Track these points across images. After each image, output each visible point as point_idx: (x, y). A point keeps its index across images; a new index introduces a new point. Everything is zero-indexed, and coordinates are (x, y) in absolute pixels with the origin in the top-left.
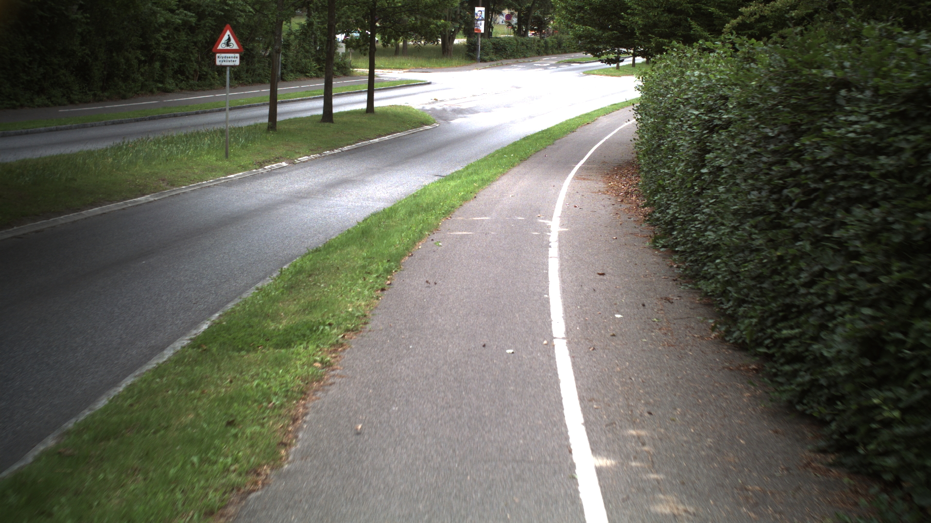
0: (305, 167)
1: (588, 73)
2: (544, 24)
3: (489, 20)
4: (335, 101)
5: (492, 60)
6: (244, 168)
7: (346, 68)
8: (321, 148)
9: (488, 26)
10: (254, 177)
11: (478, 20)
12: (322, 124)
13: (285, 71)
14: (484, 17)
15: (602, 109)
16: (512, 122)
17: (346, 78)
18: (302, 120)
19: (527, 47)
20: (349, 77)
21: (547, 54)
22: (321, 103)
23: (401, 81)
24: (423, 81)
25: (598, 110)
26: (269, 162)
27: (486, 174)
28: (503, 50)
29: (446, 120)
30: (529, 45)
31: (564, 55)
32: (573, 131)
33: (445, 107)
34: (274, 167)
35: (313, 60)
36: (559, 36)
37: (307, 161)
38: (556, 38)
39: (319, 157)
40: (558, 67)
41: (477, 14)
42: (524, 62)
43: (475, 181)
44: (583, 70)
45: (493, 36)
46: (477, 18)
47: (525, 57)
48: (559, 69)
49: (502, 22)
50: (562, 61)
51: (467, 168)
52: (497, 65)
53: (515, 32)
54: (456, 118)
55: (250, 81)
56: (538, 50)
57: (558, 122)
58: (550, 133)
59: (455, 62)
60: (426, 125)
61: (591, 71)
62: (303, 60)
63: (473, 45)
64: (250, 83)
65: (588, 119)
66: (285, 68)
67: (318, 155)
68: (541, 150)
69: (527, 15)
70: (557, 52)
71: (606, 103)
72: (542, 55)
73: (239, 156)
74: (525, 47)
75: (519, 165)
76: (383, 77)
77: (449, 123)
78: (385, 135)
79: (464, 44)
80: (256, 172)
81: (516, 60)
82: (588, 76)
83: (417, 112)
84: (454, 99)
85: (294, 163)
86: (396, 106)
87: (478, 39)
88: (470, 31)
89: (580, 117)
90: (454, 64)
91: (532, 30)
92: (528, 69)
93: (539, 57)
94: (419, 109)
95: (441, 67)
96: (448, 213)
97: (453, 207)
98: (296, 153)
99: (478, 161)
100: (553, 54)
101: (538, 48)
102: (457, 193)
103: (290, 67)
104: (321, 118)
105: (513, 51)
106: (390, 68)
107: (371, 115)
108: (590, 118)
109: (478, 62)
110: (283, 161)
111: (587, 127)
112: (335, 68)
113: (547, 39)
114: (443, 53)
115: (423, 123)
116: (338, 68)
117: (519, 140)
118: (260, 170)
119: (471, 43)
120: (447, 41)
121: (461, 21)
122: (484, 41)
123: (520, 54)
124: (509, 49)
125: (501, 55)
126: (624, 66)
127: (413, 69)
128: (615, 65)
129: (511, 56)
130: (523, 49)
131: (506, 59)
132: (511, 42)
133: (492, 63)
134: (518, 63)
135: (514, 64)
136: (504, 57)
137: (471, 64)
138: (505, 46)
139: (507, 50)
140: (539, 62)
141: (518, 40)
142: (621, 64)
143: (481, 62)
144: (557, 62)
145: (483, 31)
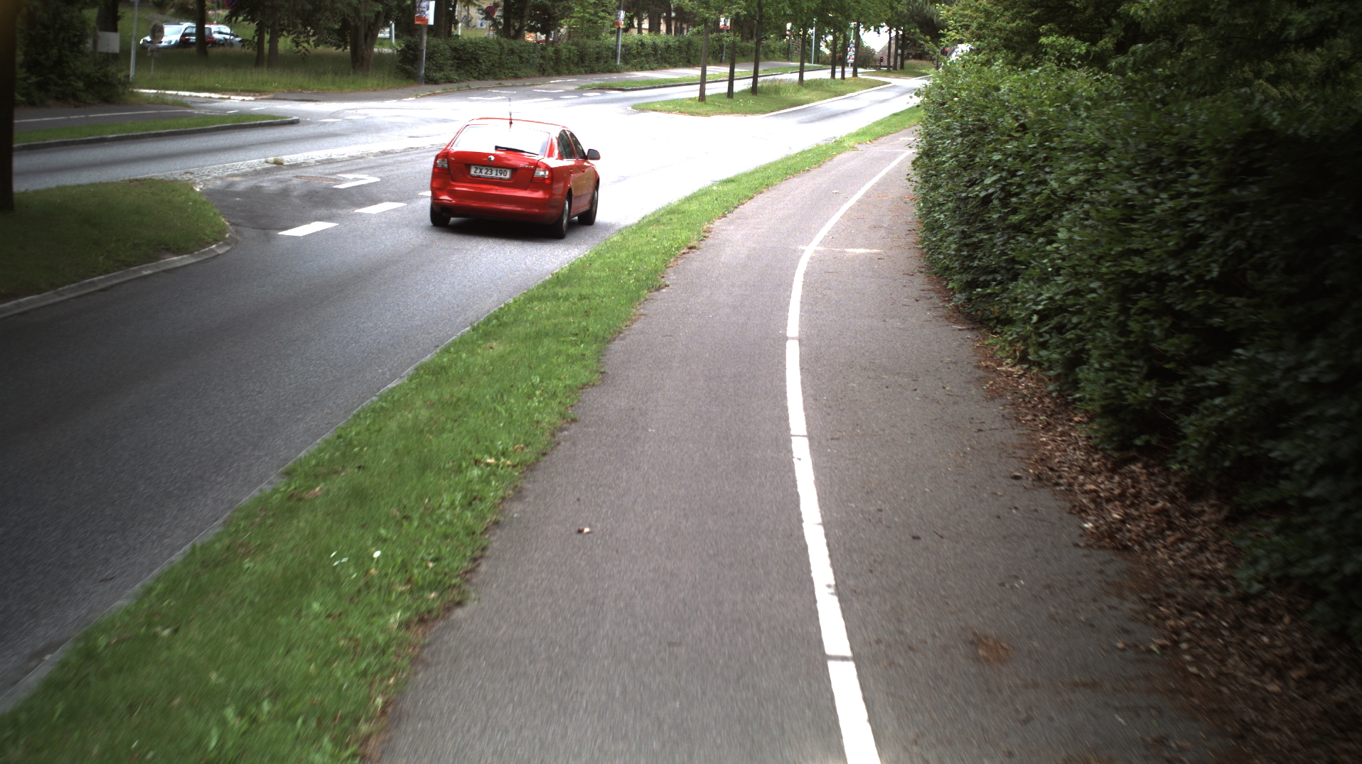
1: (641, 108)
5: (449, 81)
19: (521, 58)
21: (559, 73)
23: (229, 117)
28: (473, 61)
30: (525, 55)
31: (590, 75)
36: (582, 42)
40: (581, 96)
42: (512, 86)
44: (632, 104)
45: (455, 35)
47: (516, 77)
48: (583, 99)
50: (588, 86)
52: (459, 90)
53: (498, 30)
56: (541, 65)
59: (370, 82)
61: (647, 104)
63: (412, 50)
70: (577, 70)
72: (549, 75)
74: (516, 59)
81: (497, 82)
82: (642, 115)
87: (421, 38)
91: (529, 31)
92: (521, 98)
93: (543, 79)
100: (571, 73)
101: (542, 61)
105: (493, 65)
109: (419, 84)
112: (81, 85)
113: (561, 46)
114: (351, 65)
119: (408, 48)
120: (364, 41)
122: (435, 41)
123: (507, 72)
124: (484, 61)
125: (468, 71)
126: (712, 96)
127: (284, 92)
128: (697, 94)
129: (488, 74)
130: (512, 62)
131: (479, 79)
132: (490, 46)
133: (449, 86)
134: (501, 86)
135: (493, 88)
136: (475, 75)
137: (406, 86)
138: (477, 54)
139: (480, 63)
140: (542, 86)
141: (505, 45)
142: (708, 93)
143: (426, 83)
144: (577, 87)
145: (431, 22)
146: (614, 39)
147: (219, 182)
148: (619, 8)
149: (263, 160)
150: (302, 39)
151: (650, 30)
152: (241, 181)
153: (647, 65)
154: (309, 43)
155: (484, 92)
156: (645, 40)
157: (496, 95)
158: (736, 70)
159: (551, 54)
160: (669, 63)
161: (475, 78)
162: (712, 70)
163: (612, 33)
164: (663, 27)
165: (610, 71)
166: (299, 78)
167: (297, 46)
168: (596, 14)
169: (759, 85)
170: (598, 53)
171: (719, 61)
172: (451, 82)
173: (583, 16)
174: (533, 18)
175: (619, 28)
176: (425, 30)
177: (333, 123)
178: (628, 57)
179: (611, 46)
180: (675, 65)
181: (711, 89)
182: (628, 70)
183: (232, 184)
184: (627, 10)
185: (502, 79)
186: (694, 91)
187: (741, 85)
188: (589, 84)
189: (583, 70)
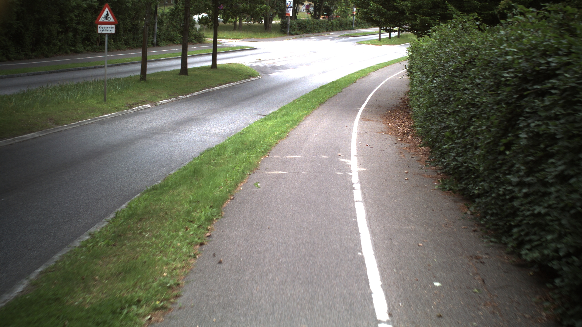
0: (163, 108)
1: (359, 43)
2: (331, 11)
3: (296, 8)
4: (189, 60)
5: (297, 34)
6: (117, 109)
7: (200, 38)
8: (177, 93)
9: (295, 12)
10: (124, 116)
11: (288, 8)
12: (180, 76)
13: (159, 39)
14: (292, 6)
15: (371, 67)
16: (312, 75)
17: (200, 44)
18: (167, 73)
19: (320, 25)
20: (202, 44)
21: (333, 31)
22: (179, 62)
23: (237, 47)
24: (251, 47)
25: (369, 68)
26: (137, 104)
27: (296, 115)
28: (304, 27)
29: (267, 73)
30: (321, 25)
31: (344, 31)
32: (354, 82)
33: (266, 64)
34: (140, 108)
35: (178, 33)
36: (341, 19)
37: (165, 104)
38: (339, 20)
39: (175, 100)
40: (340, 39)
41: (287, 4)
42: (318, 35)
43: (287, 122)
44: (357, 41)
45: (298, 18)
46: (288, 6)
47: (319, 32)
48: (341, 40)
49: (303, 10)
50: (343, 35)
51: (281, 110)
52: (301, 37)
53: (312, 16)
54: (274, 72)
55: (136, 46)
57: (343, 76)
58: (338, 84)
59: (272, 35)
60: (253, 77)
61: (361, 41)
62: (172, 33)
63: (285, 24)
64: (135, 47)
65: (363, 74)
66: (159, 37)
67: (175, 99)
68: (334, 96)
69: (320, 6)
70: (339, 29)
71: (374, 63)
72: (330, 31)
73: (115, 100)
74: (318, 26)
75: (319, 108)
76: (225, 44)
77: (269, 76)
78: (224, 84)
79: (279, 24)
80: (126, 112)
81: (313, 34)
82: (360, 45)
83: (247, 68)
84: (272, 59)
85: (156, 105)
86: (232, 64)
87: (288, 20)
88: (282, 15)
89: (357, 72)
90: (272, 36)
91: (323, 15)
92: (321, 39)
93: (327, 32)
94: (248, 66)
95: (263, 37)
96: (266, 151)
97: (270, 146)
98: (158, 97)
99: (289, 104)
100: (337, 30)
101: (327, 27)
102: (274, 132)
103: (163, 37)
104: (179, 72)
105: (311, 28)
106: (230, 38)
107: (215, 70)
108: (364, 74)
109: (288, 35)
110: (147, 104)
111: (363, 79)
112: (193, 38)
113: (333, 21)
114: (265, 29)
115: (251, 76)
116: (195, 38)
117: (316, 88)
118: (130, 110)
119: (283, 23)
120: (268, 21)
121: (277, 8)
122: (292, 21)
123: (316, 31)
124: (308, 27)
125: (303, 31)
126: (383, 38)
127: (245, 39)
128: (378, 38)
129: (309, 31)
131: (307, 33)
132: (310, 22)
133: (297, 36)
134: (314, 36)
135: (312, 36)
137: (283, 36)
138: (306, 25)
140: (327, 35)
141: (314, 21)
142: (381, 37)
143: (290, 35)
144: (339, 36)
145: (291, 15)
146: (352, 17)
148: (354, 6)
153: (364, 27)
155: (308, 38)
157: (312, 38)
159: (330, 24)
161: (305, 33)
163: (352, 15)
165: (351, 29)
168: (346, 8)
169: (400, 34)
170: (346, 23)
173: (341, 10)
174: (323, 11)
175: (354, 14)
178: (357, 24)
179: (351, 20)
180: (374, 26)
182: (357, 29)
186: (376, 37)
188: (343, 34)
189: (341, 29)
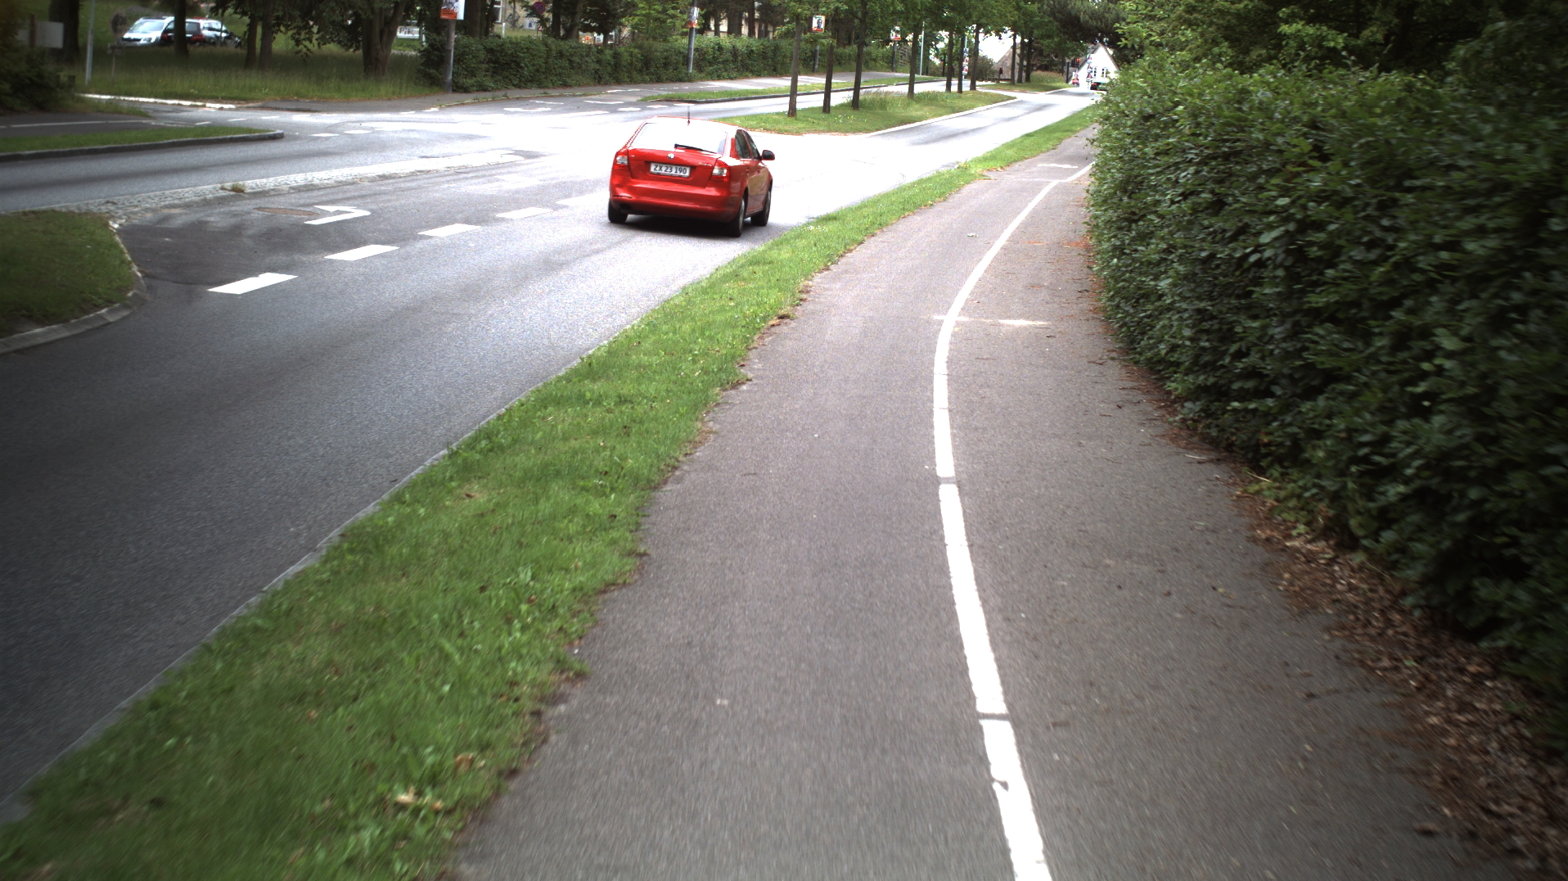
2: (616, 17)
5: (483, 89)
19: (571, 62)
21: (618, 82)
28: (513, 65)
30: (576, 59)
31: (656, 85)
36: (647, 44)
38: (641, 48)
40: (644, 108)
42: (561, 96)
47: (565, 85)
48: (648, 111)
50: (653, 98)
52: (494, 99)
53: (546, 29)
56: (596, 72)
59: (384, 89)
63: (439, 49)
70: (640, 78)
72: (607, 84)
74: (565, 64)
81: (542, 91)
87: (449, 36)
92: (570, 110)
93: (599, 88)
95: (348, 98)
100: (633, 82)
101: (597, 66)
105: (537, 71)
109: (444, 91)
113: (621, 49)
114: (362, 69)
119: (433, 44)
120: (377, 39)
122: (466, 40)
123: (555, 79)
124: (526, 66)
125: (507, 77)
126: (804, 110)
127: (275, 100)
128: (786, 108)
129: (531, 81)
130: (561, 67)
131: (520, 87)
132: (534, 47)
133: (482, 95)
134: (547, 96)
135: (537, 98)
136: (515, 83)
137: (427, 95)
138: (518, 57)
139: (521, 67)
140: (597, 97)
141: (553, 47)
142: (799, 106)
143: (454, 91)
144: (640, 98)
145: (461, 16)
146: (685, 41)
147: (149, 215)
148: (692, 5)
149: (219, 185)
150: (303, 36)
151: (729, 32)
152: (181, 214)
153: (724, 74)
154: (311, 42)
155: (526, 103)
156: (723, 44)
157: (539, 106)
158: (833, 81)
159: (609, 58)
160: (752, 72)
161: (514, 85)
162: (804, 81)
163: (684, 34)
164: (745, 30)
165: (681, 80)
166: (297, 84)
167: (297, 45)
168: (664, 11)
169: (861, 98)
170: (666, 58)
171: (812, 71)
172: (485, 90)
173: (649, 14)
174: (588, 15)
175: (692, 28)
176: (453, 27)
177: (327, 139)
178: (702, 64)
179: (682, 50)
180: (759, 75)
181: (803, 103)
182: (702, 79)
183: (167, 218)
184: (701, 7)
185: (547, 87)
186: (783, 105)
187: (837, 99)
188: (655, 95)
189: (647, 78)
